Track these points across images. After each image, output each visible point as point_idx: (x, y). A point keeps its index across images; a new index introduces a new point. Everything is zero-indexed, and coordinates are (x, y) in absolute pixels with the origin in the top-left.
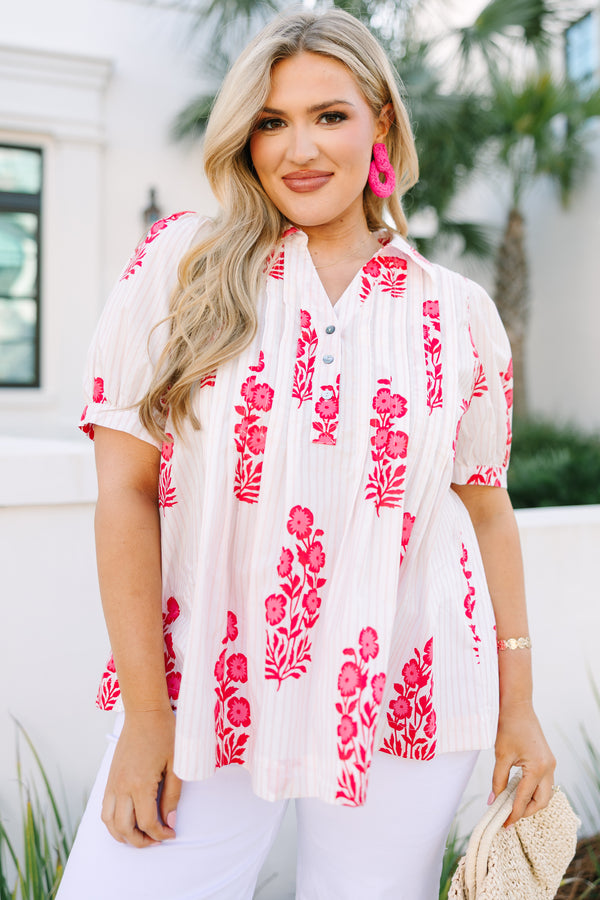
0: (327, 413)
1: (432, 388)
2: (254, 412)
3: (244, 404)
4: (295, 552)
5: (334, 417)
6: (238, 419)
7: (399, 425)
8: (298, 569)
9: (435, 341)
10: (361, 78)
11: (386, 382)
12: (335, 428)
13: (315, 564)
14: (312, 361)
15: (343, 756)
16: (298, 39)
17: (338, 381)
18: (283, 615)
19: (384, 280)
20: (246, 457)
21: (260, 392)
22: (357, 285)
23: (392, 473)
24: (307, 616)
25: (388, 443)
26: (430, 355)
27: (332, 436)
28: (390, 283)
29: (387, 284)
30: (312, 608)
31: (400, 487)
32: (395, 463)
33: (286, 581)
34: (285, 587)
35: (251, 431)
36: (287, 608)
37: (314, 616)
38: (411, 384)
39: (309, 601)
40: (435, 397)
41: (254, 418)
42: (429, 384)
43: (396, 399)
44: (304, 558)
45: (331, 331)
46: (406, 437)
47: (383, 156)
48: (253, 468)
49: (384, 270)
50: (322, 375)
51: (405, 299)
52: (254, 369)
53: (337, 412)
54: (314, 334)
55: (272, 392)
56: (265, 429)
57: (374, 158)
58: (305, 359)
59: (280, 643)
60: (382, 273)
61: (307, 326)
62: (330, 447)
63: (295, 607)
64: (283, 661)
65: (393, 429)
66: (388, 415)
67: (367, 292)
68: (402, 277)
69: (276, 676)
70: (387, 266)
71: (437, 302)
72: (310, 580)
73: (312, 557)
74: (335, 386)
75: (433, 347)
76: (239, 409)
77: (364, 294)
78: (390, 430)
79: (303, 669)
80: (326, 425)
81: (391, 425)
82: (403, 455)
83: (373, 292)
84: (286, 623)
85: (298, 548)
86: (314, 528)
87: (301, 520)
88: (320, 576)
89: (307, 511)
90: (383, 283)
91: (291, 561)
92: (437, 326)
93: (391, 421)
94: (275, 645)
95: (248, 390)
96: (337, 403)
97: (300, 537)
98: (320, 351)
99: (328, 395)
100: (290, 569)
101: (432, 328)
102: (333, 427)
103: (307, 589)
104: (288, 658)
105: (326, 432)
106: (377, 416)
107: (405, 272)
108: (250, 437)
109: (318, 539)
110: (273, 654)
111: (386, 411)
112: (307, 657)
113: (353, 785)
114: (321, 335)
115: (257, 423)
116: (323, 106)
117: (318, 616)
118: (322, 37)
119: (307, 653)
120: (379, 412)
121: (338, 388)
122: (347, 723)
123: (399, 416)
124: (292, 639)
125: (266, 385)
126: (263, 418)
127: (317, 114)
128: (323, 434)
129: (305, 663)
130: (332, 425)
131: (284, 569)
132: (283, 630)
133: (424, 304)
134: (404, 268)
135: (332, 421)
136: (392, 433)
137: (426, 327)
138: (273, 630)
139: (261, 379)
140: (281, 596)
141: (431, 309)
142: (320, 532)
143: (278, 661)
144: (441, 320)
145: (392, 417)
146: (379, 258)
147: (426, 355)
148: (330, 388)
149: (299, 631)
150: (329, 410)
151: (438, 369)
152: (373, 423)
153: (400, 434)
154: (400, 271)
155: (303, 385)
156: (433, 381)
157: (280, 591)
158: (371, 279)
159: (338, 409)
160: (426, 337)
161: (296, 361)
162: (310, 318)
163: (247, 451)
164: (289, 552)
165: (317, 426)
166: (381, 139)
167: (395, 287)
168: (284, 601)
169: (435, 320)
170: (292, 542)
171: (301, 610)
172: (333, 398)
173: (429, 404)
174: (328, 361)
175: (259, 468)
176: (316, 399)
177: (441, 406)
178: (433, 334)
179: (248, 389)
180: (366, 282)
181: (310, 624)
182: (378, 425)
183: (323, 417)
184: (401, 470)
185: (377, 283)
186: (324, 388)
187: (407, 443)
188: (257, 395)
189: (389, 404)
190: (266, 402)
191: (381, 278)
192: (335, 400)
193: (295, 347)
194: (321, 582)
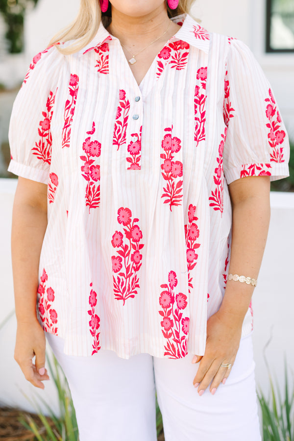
0: (134, 151)
1: (198, 129)
2: (91, 158)
3: (85, 155)
4: (123, 233)
5: (139, 153)
6: (83, 163)
7: (177, 157)
8: (126, 241)
9: (202, 96)
11: (169, 130)
12: (139, 160)
13: (136, 237)
14: (126, 119)
15: (167, 336)
17: (141, 131)
18: (121, 266)
19: (173, 60)
20: (92, 183)
21: (94, 146)
22: (155, 66)
23: (175, 186)
24: (135, 265)
25: (172, 169)
26: (198, 106)
27: (138, 165)
28: (177, 61)
29: (175, 62)
30: (137, 261)
31: (180, 194)
32: (176, 180)
33: (120, 249)
35: (91, 169)
36: (123, 263)
37: (139, 265)
38: (184, 131)
39: (135, 258)
40: (200, 135)
41: (92, 161)
42: (196, 127)
43: (175, 140)
44: (129, 235)
45: (137, 100)
46: (182, 165)
48: (96, 189)
49: (173, 52)
50: (132, 127)
51: (185, 70)
52: (89, 133)
53: (140, 150)
54: (128, 103)
55: (100, 145)
56: (98, 167)
58: (121, 119)
59: (121, 281)
60: (172, 55)
61: (124, 98)
62: (137, 171)
63: (128, 262)
64: (124, 290)
65: (174, 160)
66: (170, 151)
67: (161, 71)
68: (185, 54)
69: (122, 298)
70: (176, 49)
71: (206, 68)
72: (134, 247)
73: (134, 234)
74: (139, 133)
75: (200, 100)
76: (83, 158)
77: (159, 72)
78: (172, 161)
79: (136, 292)
80: (134, 158)
81: (172, 157)
82: (181, 175)
83: (164, 70)
84: (123, 270)
85: (125, 230)
86: (132, 218)
87: (124, 215)
88: (140, 243)
89: (127, 209)
90: (172, 62)
91: (122, 238)
92: (204, 85)
93: (173, 155)
94: (119, 282)
95: (86, 147)
96: (140, 144)
97: (124, 225)
98: (131, 113)
99: (135, 139)
100: (122, 242)
101: (201, 87)
102: (138, 159)
103: (133, 251)
104: (127, 288)
105: (134, 163)
106: (164, 152)
107: (187, 51)
108: (91, 172)
109: (135, 224)
110: (119, 287)
111: (170, 149)
112: (138, 286)
113: (174, 349)
114: (132, 102)
115: (94, 164)
117: (141, 264)
119: (137, 284)
120: (165, 150)
121: (141, 134)
122: (167, 321)
123: (177, 151)
124: (128, 278)
125: (96, 142)
126: (97, 161)
128: (133, 164)
129: (136, 289)
130: (137, 158)
131: (118, 243)
132: (122, 274)
133: (198, 71)
134: (187, 48)
135: (137, 156)
136: (173, 162)
137: (197, 87)
138: (116, 275)
139: (93, 138)
140: (118, 257)
141: (202, 74)
142: (136, 220)
143: (121, 290)
144: (207, 82)
145: (172, 152)
146: (170, 45)
147: (196, 107)
148: (136, 135)
149: (132, 274)
150: (135, 150)
151: (203, 115)
152: (162, 156)
153: (178, 163)
154: (184, 51)
155: (120, 136)
156: (199, 124)
157: (117, 255)
158: (162, 61)
159: (140, 147)
160: (197, 94)
161: (115, 121)
162: (125, 94)
163: (91, 180)
164: (120, 233)
165: (129, 160)
167: (180, 63)
168: (121, 260)
169: (204, 82)
170: (121, 228)
171: (131, 263)
172: (138, 141)
173: (196, 139)
174: (136, 118)
175: (99, 188)
176: (128, 143)
177: (204, 139)
178: (202, 91)
179: (86, 145)
180: (161, 65)
181: (137, 269)
182: (165, 158)
183: (132, 154)
184: (180, 183)
185: (168, 63)
186: (132, 135)
187: (182, 167)
188: (92, 148)
189: (171, 143)
190: (97, 151)
191: (171, 59)
192: (139, 142)
193: (115, 112)
194: (141, 246)
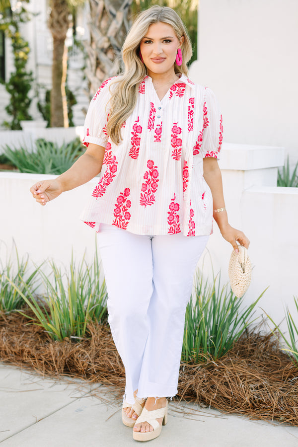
0: (158, 133)
2: (137, 134)
3: (134, 132)
4: (149, 172)
6: (132, 136)
7: (179, 136)
8: (150, 177)
9: (192, 111)
10: (176, 30)
11: (176, 124)
13: (155, 176)
14: (154, 117)
16: (157, 18)
17: (162, 123)
18: (146, 189)
20: (134, 146)
21: (138, 128)
22: (168, 94)
23: (178, 151)
24: (153, 189)
25: (176, 142)
27: (160, 140)
28: (179, 93)
30: (154, 187)
31: (180, 155)
32: (178, 148)
33: (146, 180)
34: (146, 182)
35: (136, 139)
38: (183, 124)
39: (153, 185)
40: (191, 128)
42: (189, 125)
43: (179, 129)
44: (151, 174)
45: (160, 109)
46: (181, 140)
47: (180, 53)
48: (136, 149)
50: (157, 122)
51: (183, 97)
52: (136, 121)
54: (155, 109)
55: (141, 128)
56: (140, 139)
57: (178, 54)
58: (152, 117)
59: (145, 196)
60: (177, 89)
61: (153, 107)
62: (159, 143)
63: (149, 187)
64: (146, 201)
65: (178, 138)
68: (183, 90)
69: (145, 205)
70: (179, 87)
71: (194, 98)
72: (153, 180)
73: (154, 174)
74: (161, 125)
75: (191, 113)
76: (132, 133)
77: (170, 97)
78: (176, 138)
79: (152, 203)
80: (158, 136)
81: (177, 136)
82: (181, 145)
83: (173, 96)
84: (147, 191)
86: (154, 166)
87: (151, 164)
88: (157, 179)
89: (152, 161)
90: (177, 93)
91: (148, 175)
92: (193, 106)
95: (135, 128)
97: (150, 168)
98: (156, 114)
99: (158, 127)
100: (148, 177)
101: (191, 107)
102: (160, 137)
103: (152, 182)
104: (148, 200)
105: (158, 139)
106: (173, 134)
108: (136, 141)
109: (155, 169)
110: (144, 199)
111: (176, 132)
112: (153, 200)
114: (157, 110)
115: (138, 137)
116: (165, 38)
117: (156, 190)
118: (165, 18)
120: (174, 133)
123: (179, 134)
124: (149, 195)
125: (140, 126)
126: (139, 135)
127: (162, 40)
131: (146, 177)
132: (146, 193)
133: (190, 99)
134: (185, 87)
135: (160, 135)
137: (189, 107)
138: (143, 193)
139: (138, 124)
141: (192, 101)
142: (156, 167)
144: (194, 105)
145: (177, 134)
146: (176, 84)
147: (189, 116)
148: (159, 125)
149: (150, 193)
150: (159, 132)
151: (192, 120)
152: (172, 136)
153: (179, 139)
154: (182, 88)
155: (151, 125)
156: (190, 123)
157: (145, 183)
158: (173, 92)
159: (161, 131)
160: (189, 110)
161: (149, 117)
162: (153, 105)
163: (135, 145)
164: (147, 172)
165: (155, 137)
166: (180, 47)
167: (180, 95)
168: (146, 186)
170: (148, 170)
171: (151, 188)
173: (188, 130)
174: (159, 117)
175: (138, 149)
176: (155, 129)
177: (192, 130)
178: (192, 109)
179: (135, 127)
180: (171, 93)
181: (154, 192)
183: (157, 134)
184: (180, 149)
185: (175, 93)
186: (157, 125)
187: (181, 142)
188: (137, 129)
189: (176, 130)
190: (140, 131)
191: (176, 91)
192: (161, 129)
193: (149, 113)
194: (158, 181)
